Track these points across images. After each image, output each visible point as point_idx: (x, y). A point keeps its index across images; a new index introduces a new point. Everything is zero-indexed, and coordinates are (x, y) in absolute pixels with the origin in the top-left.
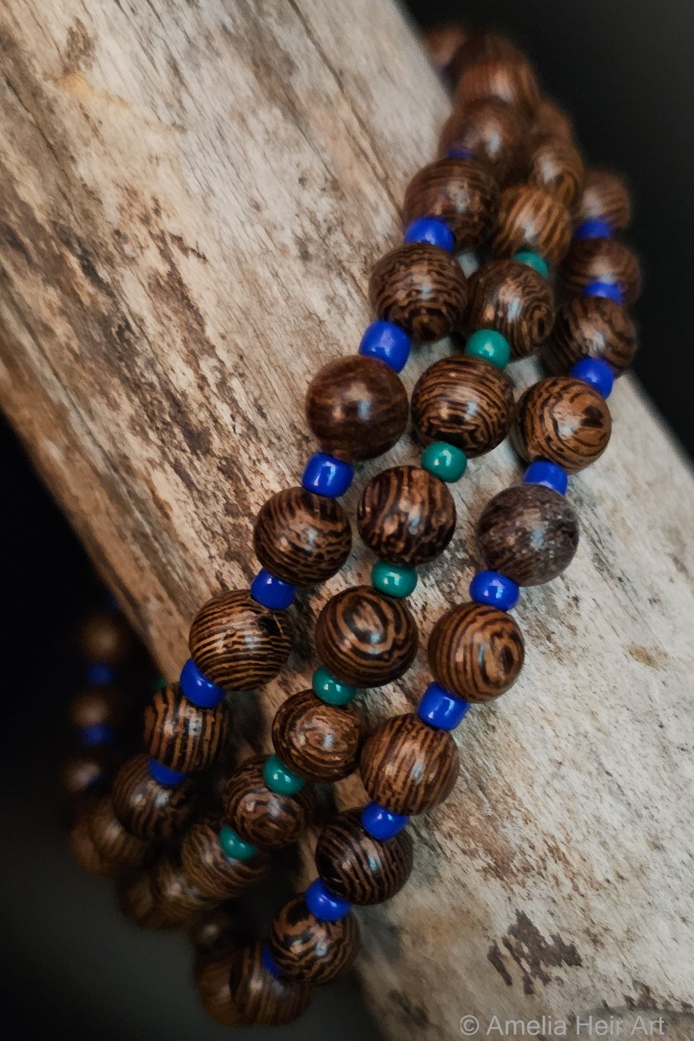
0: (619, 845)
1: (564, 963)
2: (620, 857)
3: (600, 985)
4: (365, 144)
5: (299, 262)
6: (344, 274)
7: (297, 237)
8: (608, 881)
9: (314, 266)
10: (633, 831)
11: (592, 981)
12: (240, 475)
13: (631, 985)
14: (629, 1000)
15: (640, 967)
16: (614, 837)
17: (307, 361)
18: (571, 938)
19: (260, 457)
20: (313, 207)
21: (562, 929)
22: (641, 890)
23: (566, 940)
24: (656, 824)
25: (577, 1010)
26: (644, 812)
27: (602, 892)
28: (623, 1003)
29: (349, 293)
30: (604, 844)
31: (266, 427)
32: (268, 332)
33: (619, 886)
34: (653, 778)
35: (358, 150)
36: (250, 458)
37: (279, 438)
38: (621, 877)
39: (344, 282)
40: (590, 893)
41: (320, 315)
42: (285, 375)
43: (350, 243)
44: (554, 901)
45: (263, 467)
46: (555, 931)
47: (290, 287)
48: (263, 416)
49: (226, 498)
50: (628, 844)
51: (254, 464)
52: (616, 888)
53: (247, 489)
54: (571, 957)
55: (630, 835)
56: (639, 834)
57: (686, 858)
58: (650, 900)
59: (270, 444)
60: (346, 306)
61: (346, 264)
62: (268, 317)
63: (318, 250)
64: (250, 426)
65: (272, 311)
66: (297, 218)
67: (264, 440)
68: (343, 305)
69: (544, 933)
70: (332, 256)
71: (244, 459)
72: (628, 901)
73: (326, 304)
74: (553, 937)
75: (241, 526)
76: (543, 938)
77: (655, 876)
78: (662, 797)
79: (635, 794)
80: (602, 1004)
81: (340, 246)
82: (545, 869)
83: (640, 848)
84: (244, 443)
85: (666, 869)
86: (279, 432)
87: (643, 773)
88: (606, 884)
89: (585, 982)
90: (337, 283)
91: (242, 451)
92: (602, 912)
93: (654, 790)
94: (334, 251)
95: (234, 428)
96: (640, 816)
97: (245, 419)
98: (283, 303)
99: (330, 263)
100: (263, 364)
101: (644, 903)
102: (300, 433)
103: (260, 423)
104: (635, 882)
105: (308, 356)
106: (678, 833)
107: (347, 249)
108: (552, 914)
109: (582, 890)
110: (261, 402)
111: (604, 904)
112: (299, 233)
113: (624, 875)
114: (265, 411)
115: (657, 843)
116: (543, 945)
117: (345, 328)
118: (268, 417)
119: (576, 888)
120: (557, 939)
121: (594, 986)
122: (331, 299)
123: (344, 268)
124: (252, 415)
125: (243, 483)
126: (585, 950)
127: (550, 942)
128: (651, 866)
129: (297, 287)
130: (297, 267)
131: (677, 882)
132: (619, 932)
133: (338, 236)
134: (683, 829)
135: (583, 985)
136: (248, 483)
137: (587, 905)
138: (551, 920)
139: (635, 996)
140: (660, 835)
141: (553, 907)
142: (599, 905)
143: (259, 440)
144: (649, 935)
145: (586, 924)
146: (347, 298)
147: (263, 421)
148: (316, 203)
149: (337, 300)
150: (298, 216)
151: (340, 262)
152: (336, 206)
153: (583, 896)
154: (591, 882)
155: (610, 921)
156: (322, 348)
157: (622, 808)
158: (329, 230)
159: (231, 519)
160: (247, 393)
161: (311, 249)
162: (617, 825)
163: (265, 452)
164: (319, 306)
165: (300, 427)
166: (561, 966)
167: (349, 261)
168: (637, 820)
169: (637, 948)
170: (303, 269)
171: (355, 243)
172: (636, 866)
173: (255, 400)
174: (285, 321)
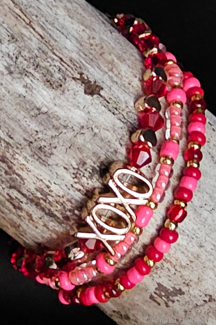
0: (188, 251)
1: (178, 295)
2: (190, 255)
3: (193, 299)
4: (18, 11)
5: (9, 75)
6: (27, 74)
7: (5, 66)
8: (188, 264)
9: (15, 75)
10: (192, 244)
11: (190, 299)
12: (8, 161)
13: (204, 296)
14: (205, 301)
15: (206, 290)
16: (186, 249)
17: (23, 113)
18: (179, 286)
19: (15, 153)
20: (7, 51)
21: (175, 284)
22: (200, 263)
23: (178, 288)
24: (200, 239)
25: (187, 309)
26: (194, 237)
27: (186, 269)
28: (203, 302)
29: (32, 81)
30: (183, 252)
31: (14, 142)
32: (5, 107)
33: (192, 264)
34: (194, 223)
35: (16, 16)
36: (10, 154)
37: (20, 145)
38: (192, 262)
39: (28, 77)
40: (182, 270)
41: (23, 94)
42: (16, 121)
43: (26, 60)
44: (169, 276)
45: (17, 156)
46: (173, 286)
47: (8, 87)
48: (12, 138)
49: (5, 169)
50: (192, 250)
51: (13, 156)
52: (191, 266)
53: (12, 165)
54: (180, 292)
55: (192, 246)
56: (194, 244)
57: (213, 247)
58: (204, 265)
59: (17, 148)
60: (32, 87)
61: (27, 69)
62: (3, 102)
63: (14, 68)
64: (8, 143)
65: (4, 98)
66: (3, 58)
67: (15, 147)
68: (31, 88)
69: (168, 287)
70: (21, 68)
71: (8, 155)
72: (196, 268)
73: (24, 88)
74: (172, 287)
75: (13, 178)
76: (169, 289)
77: (203, 257)
78: (199, 229)
79: (189, 231)
80: (196, 305)
81: (22, 63)
82: (164, 266)
83: (196, 249)
84: (7, 150)
85: (207, 254)
86: (20, 143)
87: (190, 222)
88: (187, 266)
89: (188, 299)
90: (26, 78)
91: (7, 153)
92: (188, 275)
93: (196, 227)
94: (20, 66)
95: (1, 145)
96: (193, 238)
97: (5, 141)
98: (8, 94)
99: (20, 71)
100: (6, 119)
101: (202, 267)
102: (28, 141)
103: (11, 141)
104: (197, 262)
105: (24, 111)
106: (208, 239)
107: (25, 62)
108: (170, 281)
109: (179, 270)
110: (10, 134)
111: (187, 272)
112: (6, 64)
113: (193, 261)
114: (12, 136)
115: (202, 245)
116: (169, 291)
117: (33, 95)
118: (14, 138)
119: (176, 270)
120: (174, 288)
121: (191, 300)
122: (25, 86)
123: (27, 71)
124: (7, 139)
125: (10, 163)
126: (185, 289)
127: (172, 290)
128: (201, 254)
129: (11, 86)
130: (9, 78)
131: (212, 256)
132: (196, 280)
133: (20, 59)
134: (209, 237)
135: (187, 300)
136: (12, 163)
137: (182, 274)
138: (170, 283)
139: (207, 299)
140: (202, 242)
141: (170, 278)
142: (185, 273)
143: (13, 147)
144: (206, 278)
145: (184, 281)
146: (31, 83)
147: (12, 140)
148: (8, 48)
149: (28, 86)
150: (3, 57)
151: (24, 69)
152: (16, 46)
153: (179, 272)
154: (181, 266)
155: (191, 277)
156: (28, 106)
157: (186, 237)
158: (17, 58)
159: (8, 176)
160: (3, 132)
161: (12, 69)
162: (186, 244)
163: (16, 151)
164: (22, 91)
165: (27, 139)
166: (177, 296)
167: (27, 67)
168: (192, 240)
169: (203, 283)
170: (11, 77)
171: (28, 59)
172: (196, 256)
173: (7, 134)
174: (10, 101)
